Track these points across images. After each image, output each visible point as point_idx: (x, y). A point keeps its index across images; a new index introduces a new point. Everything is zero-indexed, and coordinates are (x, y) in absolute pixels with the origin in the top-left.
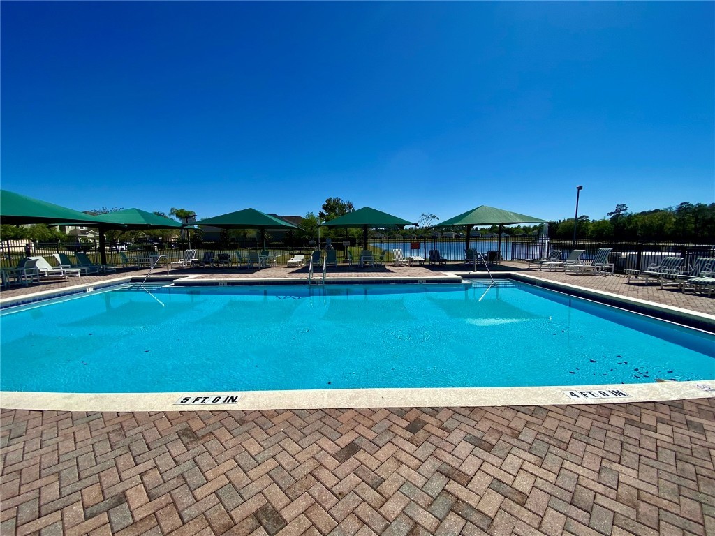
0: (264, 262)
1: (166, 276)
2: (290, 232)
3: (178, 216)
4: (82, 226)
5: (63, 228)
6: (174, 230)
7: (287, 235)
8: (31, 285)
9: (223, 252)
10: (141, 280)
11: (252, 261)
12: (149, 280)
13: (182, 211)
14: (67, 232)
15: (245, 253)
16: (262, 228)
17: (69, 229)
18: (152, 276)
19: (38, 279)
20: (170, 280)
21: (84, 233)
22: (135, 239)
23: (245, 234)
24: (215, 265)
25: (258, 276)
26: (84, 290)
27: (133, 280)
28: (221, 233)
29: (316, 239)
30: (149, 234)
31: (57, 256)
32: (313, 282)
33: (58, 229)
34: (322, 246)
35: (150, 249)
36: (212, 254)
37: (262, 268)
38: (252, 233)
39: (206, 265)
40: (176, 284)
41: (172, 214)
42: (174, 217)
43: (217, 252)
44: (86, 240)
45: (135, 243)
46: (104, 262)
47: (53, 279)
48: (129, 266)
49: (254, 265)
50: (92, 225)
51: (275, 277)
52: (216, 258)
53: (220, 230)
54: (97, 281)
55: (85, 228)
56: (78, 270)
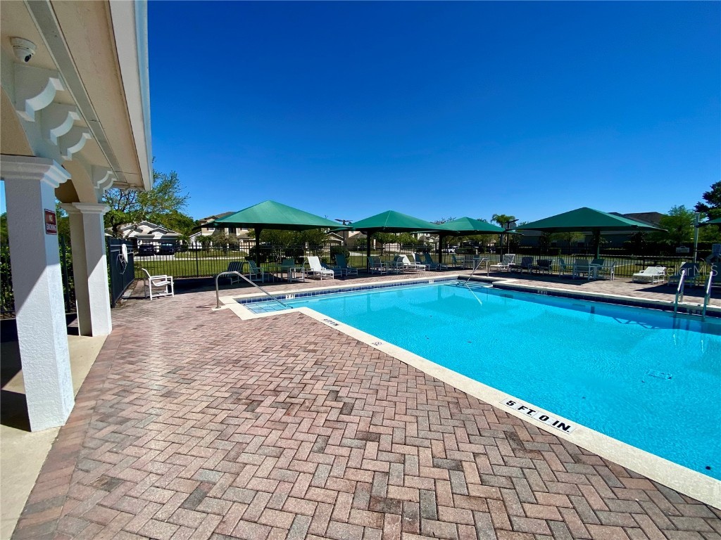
0: (595, 272)
1: (485, 277)
2: (639, 235)
3: (498, 221)
4: (427, 233)
5: (416, 236)
6: (494, 236)
7: (632, 239)
8: (399, 274)
9: (543, 258)
10: (466, 279)
11: (579, 270)
12: (472, 279)
13: (502, 216)
14: (418, 238)
15: (570, 261)
16: (597, 230)
17: (420, 236)
18: (474, 276)
19: (403, 271)
20: (490, 282)
21: (428, 238)
22: (461, 244)
23: (570, 238)
24: (534, 271)
25: (586, 289)
26: (427, 282)
27: (459, 278)
28: (540, 237)
29: (691, 245)
30: (473, 239)
31: (414, 255)
32: (683, 309)
33: (413, 236)
34: (702, 256)
35: (471, 252)
36: (531, 260)
37: (592, 280)
38: (579, 237)
39: (523, 271)
40: (495, 286)
41: (494, 219)
42: (495, 223)
43: (536, 258)
44: (428, 243)
45: (461, 246)
46: (440, 261)
47: (410, 271)
48: (457, 266)
49: (581, 275)
50: (434, 232)
51: (613, 293)
52: (535, 263)
53: (539, 233)
54: (435, 275)
55: (429, 235)
56: (425, 266)
